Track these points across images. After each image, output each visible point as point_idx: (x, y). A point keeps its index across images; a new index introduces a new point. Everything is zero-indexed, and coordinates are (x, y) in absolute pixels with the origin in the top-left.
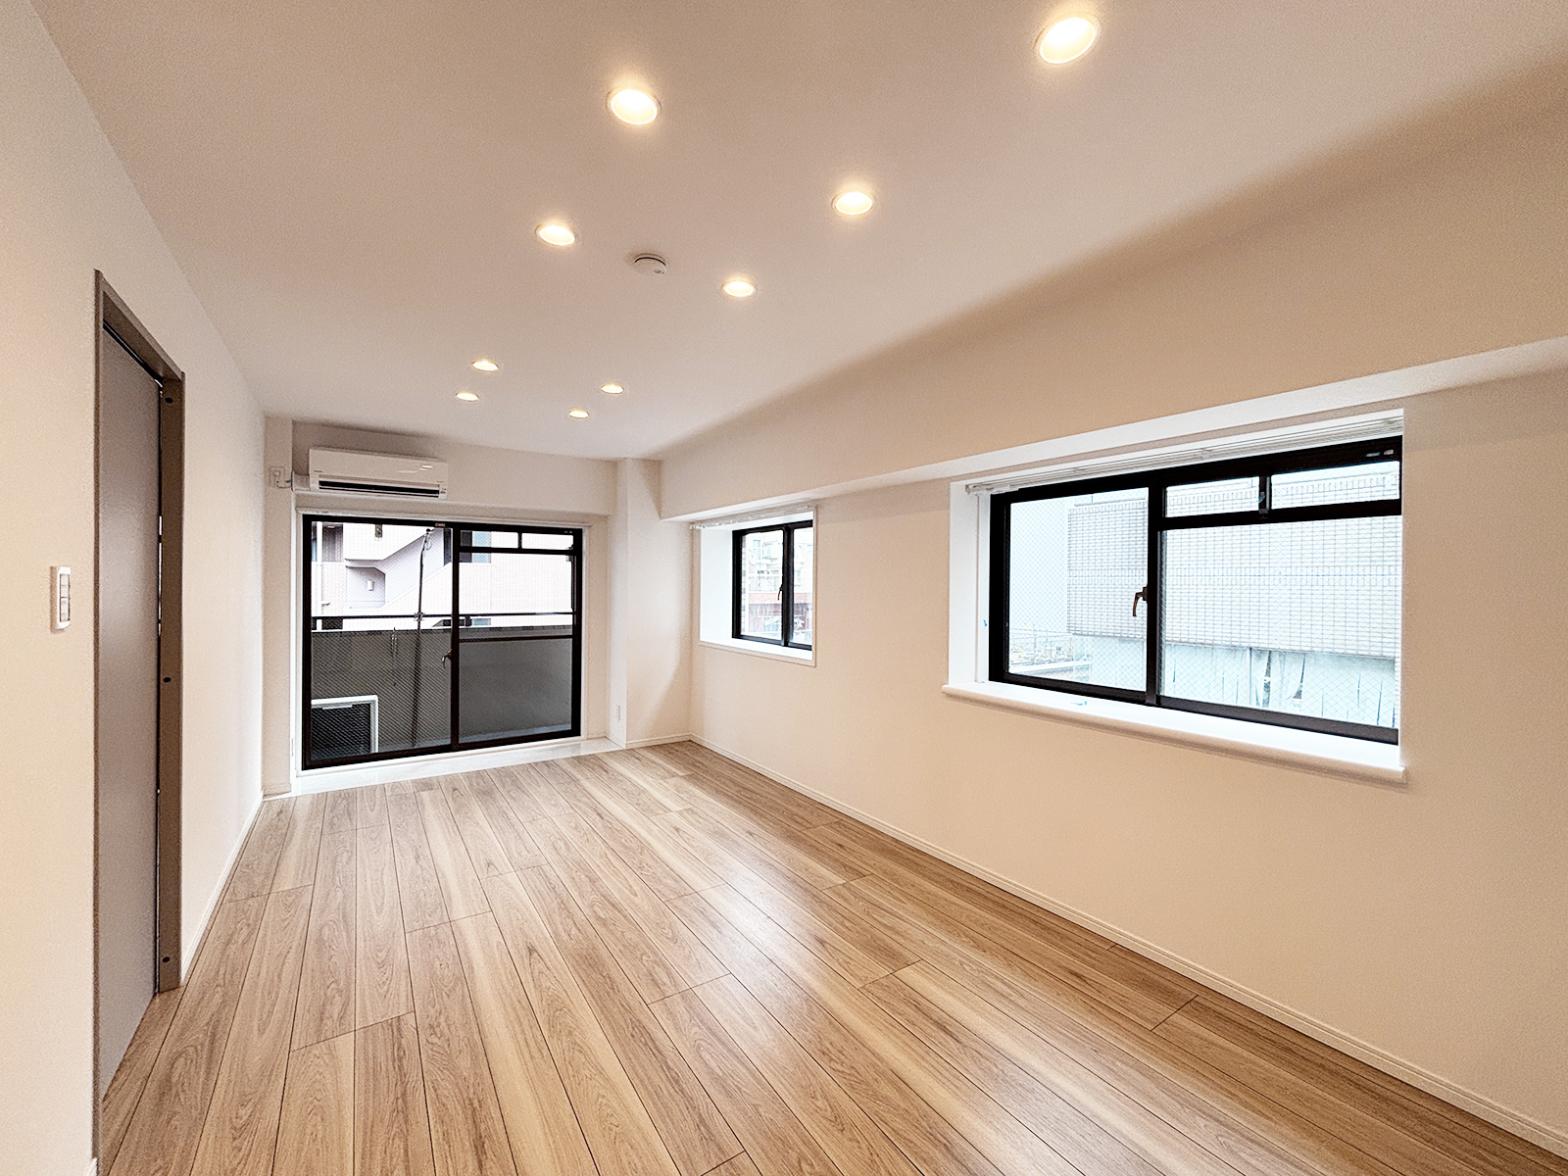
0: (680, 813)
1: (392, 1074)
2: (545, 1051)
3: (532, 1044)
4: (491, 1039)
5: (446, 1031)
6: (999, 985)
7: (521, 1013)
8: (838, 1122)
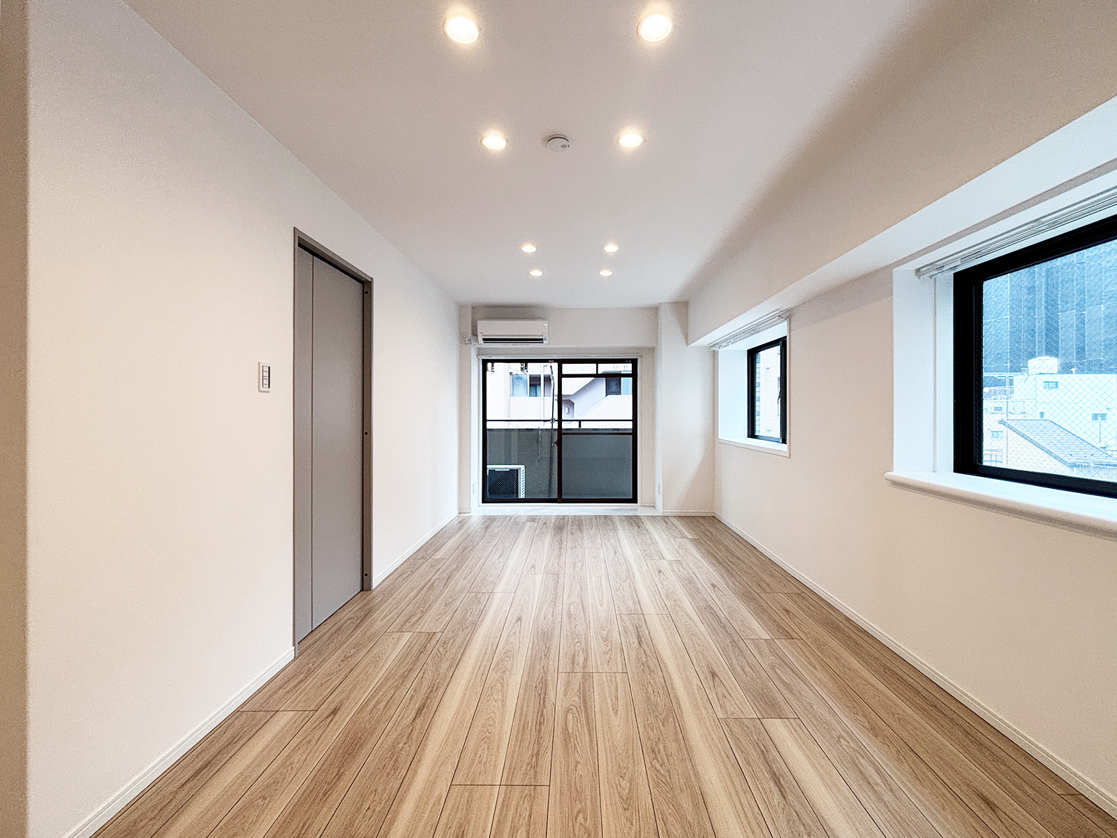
0: (670, 563)
1: (413, 658)
2: (484, 677)
3: (482, 669)
4: (465, 658)
5: (449, 647)
6: (871, 772)
7: (488, 652)
8: (628, 802)
